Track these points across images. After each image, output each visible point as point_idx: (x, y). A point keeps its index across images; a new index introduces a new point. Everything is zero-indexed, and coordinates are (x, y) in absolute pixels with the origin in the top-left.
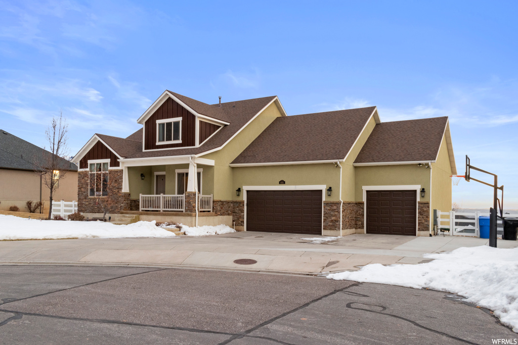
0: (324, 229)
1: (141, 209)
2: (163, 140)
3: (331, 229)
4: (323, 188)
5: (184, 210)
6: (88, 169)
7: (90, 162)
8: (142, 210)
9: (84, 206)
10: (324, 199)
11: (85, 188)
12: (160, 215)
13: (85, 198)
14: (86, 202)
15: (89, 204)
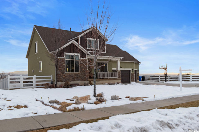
0: (131, 81)
1: (98, 78)
3: (133, 81)
4: (131, 69)
5: (117, 77)
6: (64, 58)
7: (65, 54)
9: (62, 78)
10: (131, 72)
11: (62, 68)
12: (108, 80)
13: (63, 74)
14: (63, 76)
15: (65, 77)
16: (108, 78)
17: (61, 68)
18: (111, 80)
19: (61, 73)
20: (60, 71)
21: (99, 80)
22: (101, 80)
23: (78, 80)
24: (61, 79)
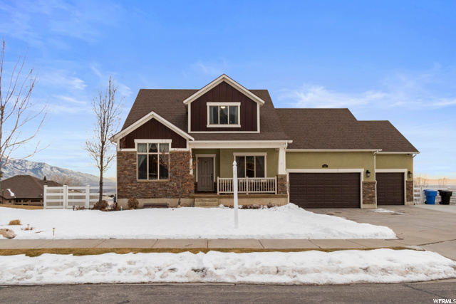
0: (363, 203)
1: (218, 192)
2: (217, 123)
3: (369, 203)
4: (362, 171)
5: (276, 192)
6: (135, 149)
7: (137, 141)
8: (221, 194)
9: (129, 190)
10: (362, 179)
11: (131, 170)
12: (247, 197)
13: (132, 182)
14: (132, 186)
15: (138, 188)
16: (247, 192)
17: (128, 170)
18: (254, 197)
19: (128, 181)
20: (126, 177)
21: (221, 198)
22: (225, 197)
23: (167, 196)
24: (129, 193)
